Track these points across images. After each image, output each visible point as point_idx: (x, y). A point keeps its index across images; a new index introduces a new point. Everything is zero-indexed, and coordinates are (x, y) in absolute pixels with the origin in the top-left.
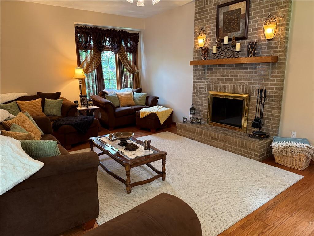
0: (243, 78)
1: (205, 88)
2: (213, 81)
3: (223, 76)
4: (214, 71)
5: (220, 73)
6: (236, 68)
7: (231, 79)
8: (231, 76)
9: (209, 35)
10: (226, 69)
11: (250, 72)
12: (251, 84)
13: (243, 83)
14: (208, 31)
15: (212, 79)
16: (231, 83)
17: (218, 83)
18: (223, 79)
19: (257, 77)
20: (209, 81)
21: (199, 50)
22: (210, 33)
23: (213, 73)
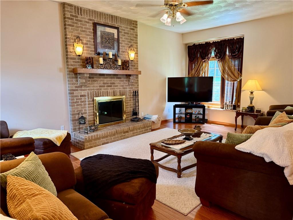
0: (119, 85)
1: (88, 96)
2: (95, 88)
3: (104, 83)
4: (95, 79)
5: (101, 81)
6: (113, 77)
7: (111, 86)
8: (110, 83)
9: (86, 46)
10: (106, 78)
11: (123, 81)
12: (124, 88)
13: (120, 88)
14: (85, 42)
15: (94, 87)
16: (111, 89)
17: (100, 89)
18: (104, 86)
19: (127, 84)
20: (91, 88)
21: (75, 57)
22: (86, 44)
23: (95, 81)
